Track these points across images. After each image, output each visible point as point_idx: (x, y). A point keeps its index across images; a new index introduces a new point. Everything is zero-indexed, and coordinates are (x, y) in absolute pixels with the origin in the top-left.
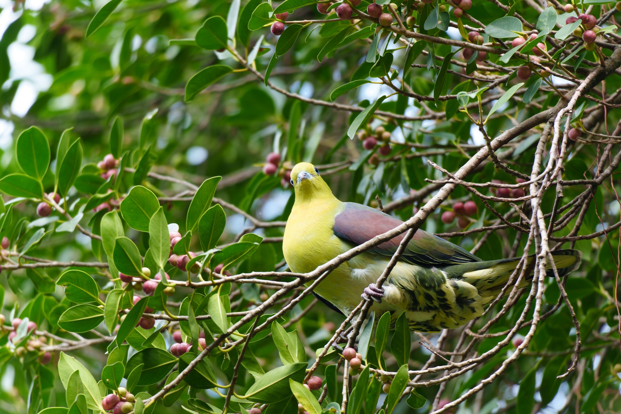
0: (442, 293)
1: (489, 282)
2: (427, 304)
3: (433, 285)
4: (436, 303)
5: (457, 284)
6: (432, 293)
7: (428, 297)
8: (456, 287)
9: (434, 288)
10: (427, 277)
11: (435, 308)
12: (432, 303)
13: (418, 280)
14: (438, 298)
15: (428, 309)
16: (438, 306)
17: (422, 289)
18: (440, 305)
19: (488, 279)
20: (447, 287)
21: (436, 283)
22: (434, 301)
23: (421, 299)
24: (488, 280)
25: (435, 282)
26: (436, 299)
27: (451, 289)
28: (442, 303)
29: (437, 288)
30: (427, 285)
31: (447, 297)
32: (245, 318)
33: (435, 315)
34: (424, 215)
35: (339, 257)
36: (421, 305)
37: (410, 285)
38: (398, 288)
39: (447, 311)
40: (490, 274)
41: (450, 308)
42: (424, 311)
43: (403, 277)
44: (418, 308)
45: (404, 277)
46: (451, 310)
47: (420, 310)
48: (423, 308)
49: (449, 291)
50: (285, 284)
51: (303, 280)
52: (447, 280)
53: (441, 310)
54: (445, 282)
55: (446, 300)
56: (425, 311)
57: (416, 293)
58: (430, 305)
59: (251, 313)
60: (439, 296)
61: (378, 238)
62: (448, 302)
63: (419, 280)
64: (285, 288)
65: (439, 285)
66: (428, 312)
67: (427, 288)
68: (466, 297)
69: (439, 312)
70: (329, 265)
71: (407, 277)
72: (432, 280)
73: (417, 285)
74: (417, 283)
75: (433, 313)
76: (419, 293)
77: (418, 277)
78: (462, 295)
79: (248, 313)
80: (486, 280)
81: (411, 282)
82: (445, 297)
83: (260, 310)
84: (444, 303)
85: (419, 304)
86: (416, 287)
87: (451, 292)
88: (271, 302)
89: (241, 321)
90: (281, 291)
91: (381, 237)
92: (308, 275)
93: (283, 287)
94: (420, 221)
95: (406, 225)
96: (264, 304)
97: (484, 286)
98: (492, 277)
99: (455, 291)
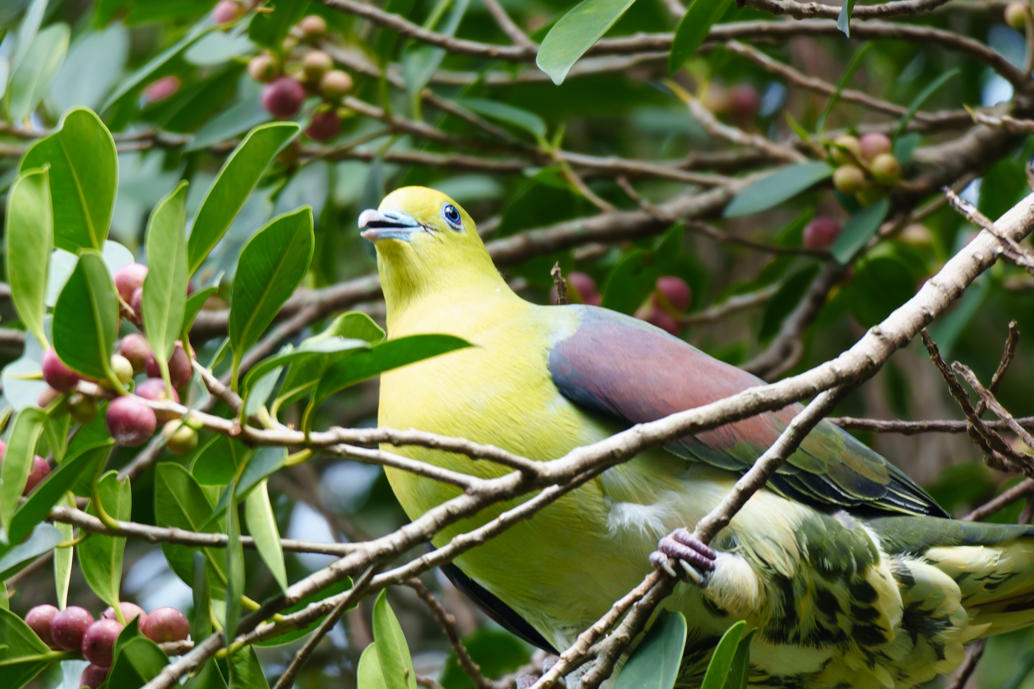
0: (866, 592)
1: (988, 586)
2: (818, 623)
3: (844, 565)
4: (844, 622)
5: (909, 571)
6: (839, 590)
7: (826, 602)
8: (906, 580)
9: (847, 574)
10: (829, 541)
11: (838, 638)
12: (834, 620)
13: (805, 547)
14: (854, 608)
15: (819, 637)
16: (848, 631)
17: (812, 578)
18: (856, 630)
19: (988, 577)
20: (883, 577)
21: (854, 561)
22: (839, 616)
23: (805, 607)
24: (987, 581)
25: (849, 557)
26: (847, 611)
28: (861, 624)
29: (855, 576)
30: (828, 563)
31: (880, 605)
32: (344, 564)
34: (881, 353)
35: (638, 432)
36: (801, 622)
37: (784, 560)
38: (752, 564)
39: (871, 649)
40: (996, 561)
42: (806, 643)
43: (765, 533)
44: (791, 635)
45: (770, 535)
46: (883, 648)
47: (797, 639)
48: (803, 635)
49: (886, 588)
50: (477, 483)
53: (853, 644)
54: (876, 559)
55: (876, 613)
56: (808, 645)
57: (797, 585)
58: (826, 625)
59: (365, 551)
60: (858, 599)
61: (756, 395)
62: (879, 622)
63: (808, 547)
64: (475, 493)
65: (862, 566)
66: (818, 647)
67: (827, 574)
68: (929, 613)
70: (609, 450)
71: (776, 535)
72: (843, 550)
73: (803, 564)
74: (802, 555)
75: (829, 651)
76: (805, 588)
77: (805, 538)
78: (920, 603)
79: (354, 551)
80: (982, 579)
81: (788, 552)
82: (874, 605)
83: (390, 547)
84: (868, 624)
85: (798, 621)
86: (799, 569)
87: (892, 593)
88: (426, 530)
89: (331, 569)
90: (461, 502)
91: (764, 392)
92: (546, 469)
93: (469, 490)
94: (870, 367)
95: (833, 370)
96: (405, 533)
97: (973, 594)
98: (998, 572)
99: (903, 592)
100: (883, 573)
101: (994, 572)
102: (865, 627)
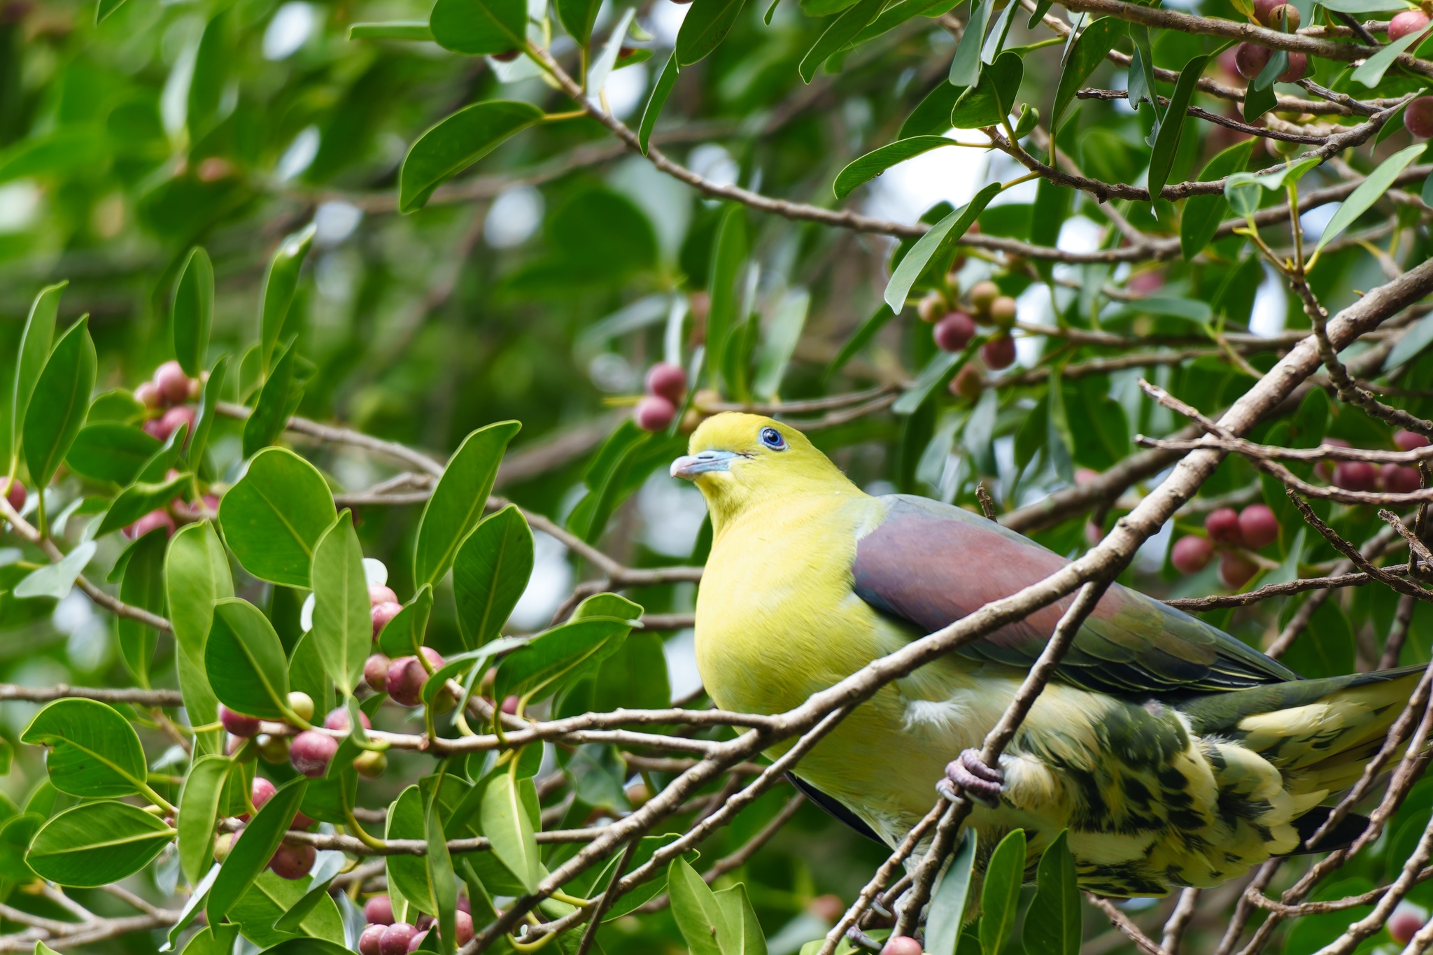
0: (1176, 780)
1: (1316, 746)
2: (1130, 811)
3: (1150, 755)
4: (1159, 809)
5: (1220, 754)
6: (1147, 779)
7: (1136, 791)
8: (1218, 763)
9: (1153, 764)
10: (1133, 731)
11: (1156, 824)
12: (1147, 808)
13: (1105, 739)
14: (1165, 795)
15: (1133, 825)
16: (1164, 817)
17: (1117, 768)
18: (1173, 816)
19: (1314, 736)
20: (1192, 761)
21: (1160, 750)
22: (1152, 803)
23: (1114, 798)
24: (1314, 741)
25: (1155, 745)
26: (1159, 798)
27: (1206, 767)
28: (1177, 809)
29: (1162, 765)
30: (1132, 753)
31: (1191, 790)
32: (591, 848)
33: (1153, 845)
34: (1128, 544)
35: (874, 668)
36: (1112, 812)
37: (1082, 755)
38: (1046, 762)
39: (1189, 833)
40: (1321, 720)
41: (1201, 823)
42: (1122, 830)
43: (1060, 729)
44: (1104, 824)
45: (1065, 732)
46: (1201, 830)
47: (1111, 827)
48: (1117, 822)
49: (1199, 774)
50: (714, 747)
51: (768, 737)
52: (1193, 739)
53: (1173, 828)
54: (1185, 745)
55: (1188, 799)
56: (1125, 833)
57: (1099, 777)
58: (1140, 813)
59: (611, 833)
60: (1168, 786)
61: (992, 611)
62: (1194, 807)
63: (1109, 738)
64: (713, 757)
65: (1169, 756)
66: (1135, 834)
67: (1133, 764)
68: (1245, 796)
69: (1165, 834)
70: (845, 691)
71: (1073, 732)
72: (1148, 738)
73: (1103, 756)
74: (1102, 747)
75: (1148, 838)
76: (1109, 780)
77: (1106, 730)
78: (1234, 786)
79: (601, 834)
80: (1307, 740)
81: (1085, 746)
82: (1186, 791)
83: (636, 824)
84: (1182, 809)
85: (1109, 810)
86: (1100, 761)
87: (1204, 777)
88: (670, 801)
89: (581, 856)
90: (700, 768)
91: (1000, 606)
92: (781, 721)
93: (707, 756)
94: (1117, 560)
95: (1075, 571)
96: (649, 808)
97: (1301, 756)
98: (1325, 731)
99: (1216, 774)
100: (1192, 758)
101: (1321, 731)
102: (1180, 812)
